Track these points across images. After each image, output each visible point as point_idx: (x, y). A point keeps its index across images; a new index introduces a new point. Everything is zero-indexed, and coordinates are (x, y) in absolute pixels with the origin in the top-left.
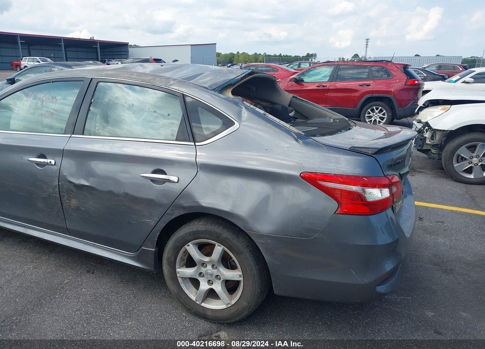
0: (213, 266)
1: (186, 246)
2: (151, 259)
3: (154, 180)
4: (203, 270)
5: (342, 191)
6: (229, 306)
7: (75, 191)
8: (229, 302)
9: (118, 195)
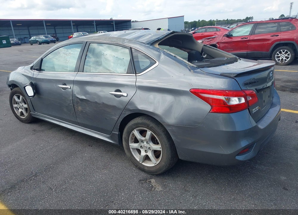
0: (147, 142)
1: (133, 131)
2: (117, 138)
3: (116, 96)
4: (142, 144)
5: (213, 99)
6: (156, 165)
7: (80, 102)
8: (156, 162)
9: (99, 104)
